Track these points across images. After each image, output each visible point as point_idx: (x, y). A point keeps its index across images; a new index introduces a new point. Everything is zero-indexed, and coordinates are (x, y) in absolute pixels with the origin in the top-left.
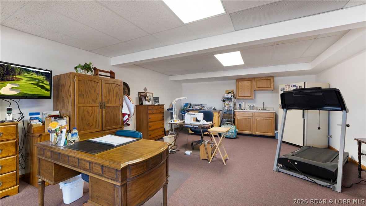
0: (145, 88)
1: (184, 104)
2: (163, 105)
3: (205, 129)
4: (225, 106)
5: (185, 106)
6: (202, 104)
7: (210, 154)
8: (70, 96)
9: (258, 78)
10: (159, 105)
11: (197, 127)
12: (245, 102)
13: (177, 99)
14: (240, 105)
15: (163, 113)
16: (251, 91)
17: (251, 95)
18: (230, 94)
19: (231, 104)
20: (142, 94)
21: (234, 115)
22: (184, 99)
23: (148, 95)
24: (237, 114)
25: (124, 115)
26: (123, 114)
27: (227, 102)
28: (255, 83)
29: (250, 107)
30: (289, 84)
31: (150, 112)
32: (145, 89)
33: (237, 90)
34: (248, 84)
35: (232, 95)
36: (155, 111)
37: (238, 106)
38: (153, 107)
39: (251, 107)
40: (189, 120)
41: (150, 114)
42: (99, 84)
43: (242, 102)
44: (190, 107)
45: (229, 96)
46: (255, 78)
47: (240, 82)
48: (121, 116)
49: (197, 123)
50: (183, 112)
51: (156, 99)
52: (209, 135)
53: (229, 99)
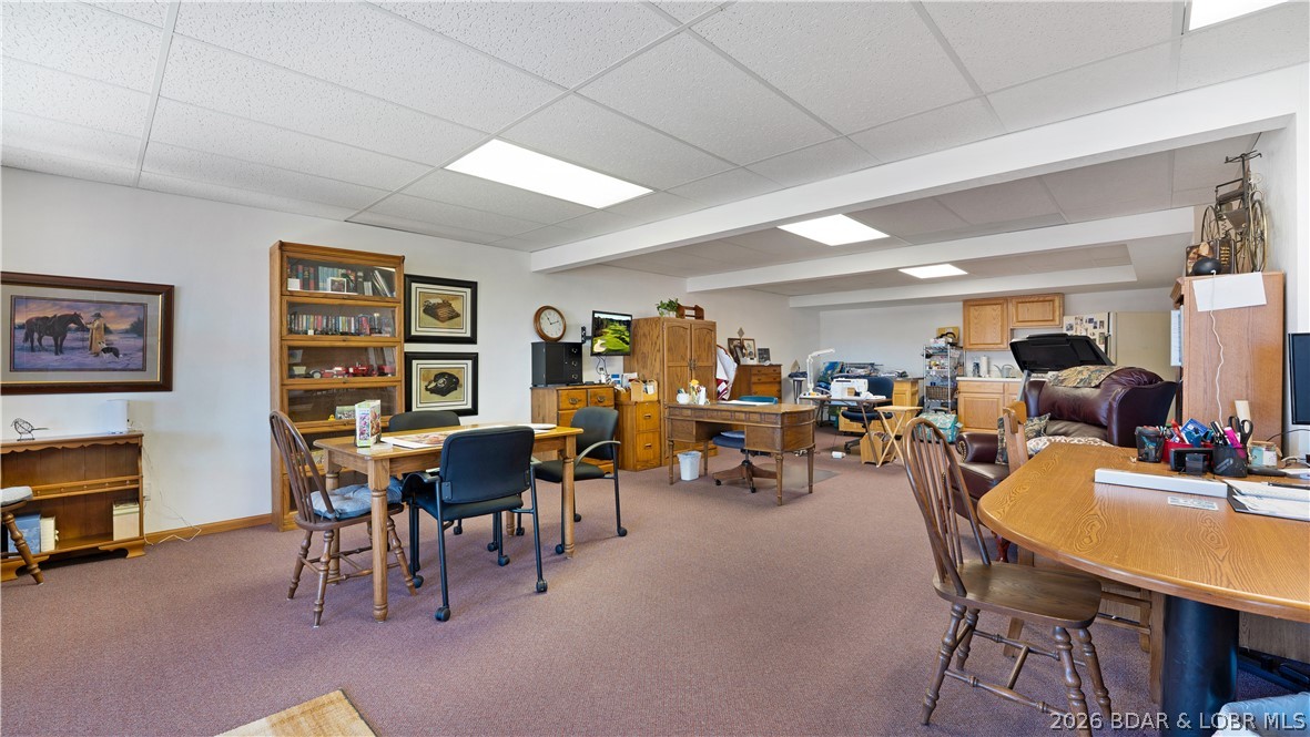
0: (741, 330)
1: (827, 365)
2: (780, 366)
3: (870, 407)
4: (930, 368)
5: (827, 369)
6: (872, 365)
7: (879, 451)
8: (659, 351)
9: (1020, 297)
10: (771, 365)
11: (855, 404)
12: (988, 359)
13: (815, 354)
14: (977, 365)
15: (780, 383)
16: (1002, 331)
17: (1002, 339)
18: (943, 339)
19: (947, 362)
20: (735, 343)
21: (955, 389)
22: (827, 354)
23: (746, 343)
24: (962, 387)
25: (719, 382)
26: (717, 380)
27: (935, 358)
28: (1012, 309)
29: (1001, 371)
30: (1081, 316)
31: (754, 379)
32: (741, 332)
33: (964, 329)
34: (994, 313)
35: (951, 340)
36: (764, 379)
37: (970, 367)
38: (760, 368)
39: (1005, 371)
40: (839, 391)
41: (754, 383)
42: (688, 331)
43: (979, 358)
44: (841, 372)
45: (942, 343)
46: (1012, 297)
47: (972, 308)
48: (714, 385)
49: (857, 398)
50: (823, 385)
51: (764, 353)
52: (879, 418)
53: (943, 351)
